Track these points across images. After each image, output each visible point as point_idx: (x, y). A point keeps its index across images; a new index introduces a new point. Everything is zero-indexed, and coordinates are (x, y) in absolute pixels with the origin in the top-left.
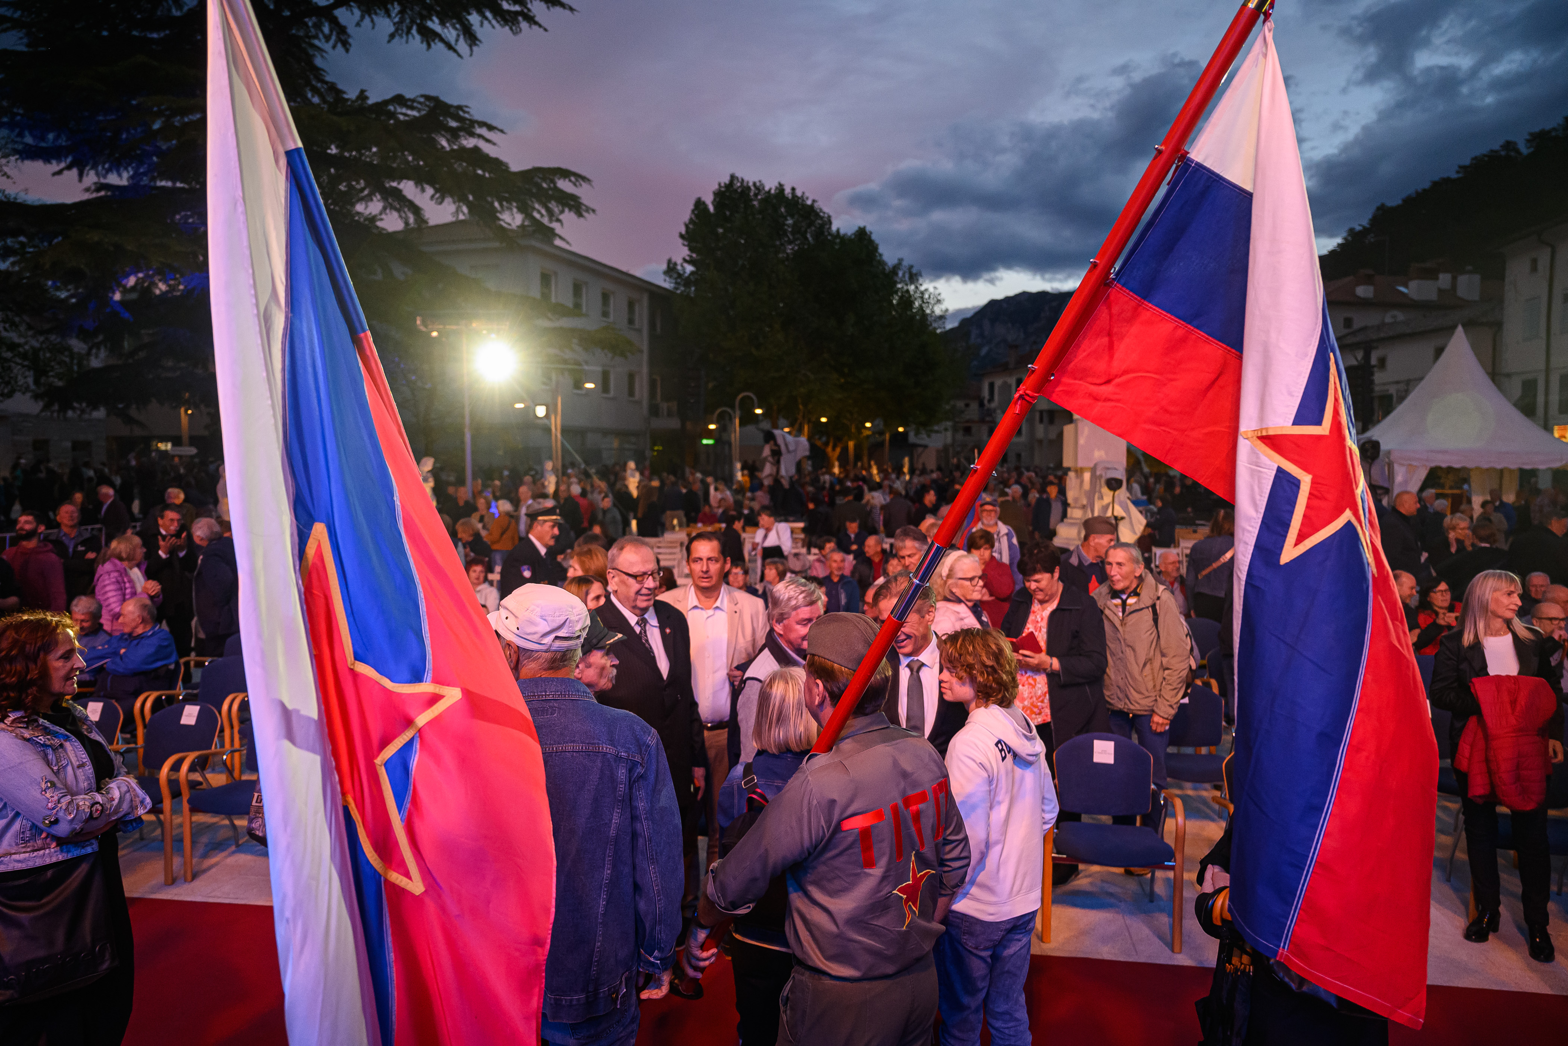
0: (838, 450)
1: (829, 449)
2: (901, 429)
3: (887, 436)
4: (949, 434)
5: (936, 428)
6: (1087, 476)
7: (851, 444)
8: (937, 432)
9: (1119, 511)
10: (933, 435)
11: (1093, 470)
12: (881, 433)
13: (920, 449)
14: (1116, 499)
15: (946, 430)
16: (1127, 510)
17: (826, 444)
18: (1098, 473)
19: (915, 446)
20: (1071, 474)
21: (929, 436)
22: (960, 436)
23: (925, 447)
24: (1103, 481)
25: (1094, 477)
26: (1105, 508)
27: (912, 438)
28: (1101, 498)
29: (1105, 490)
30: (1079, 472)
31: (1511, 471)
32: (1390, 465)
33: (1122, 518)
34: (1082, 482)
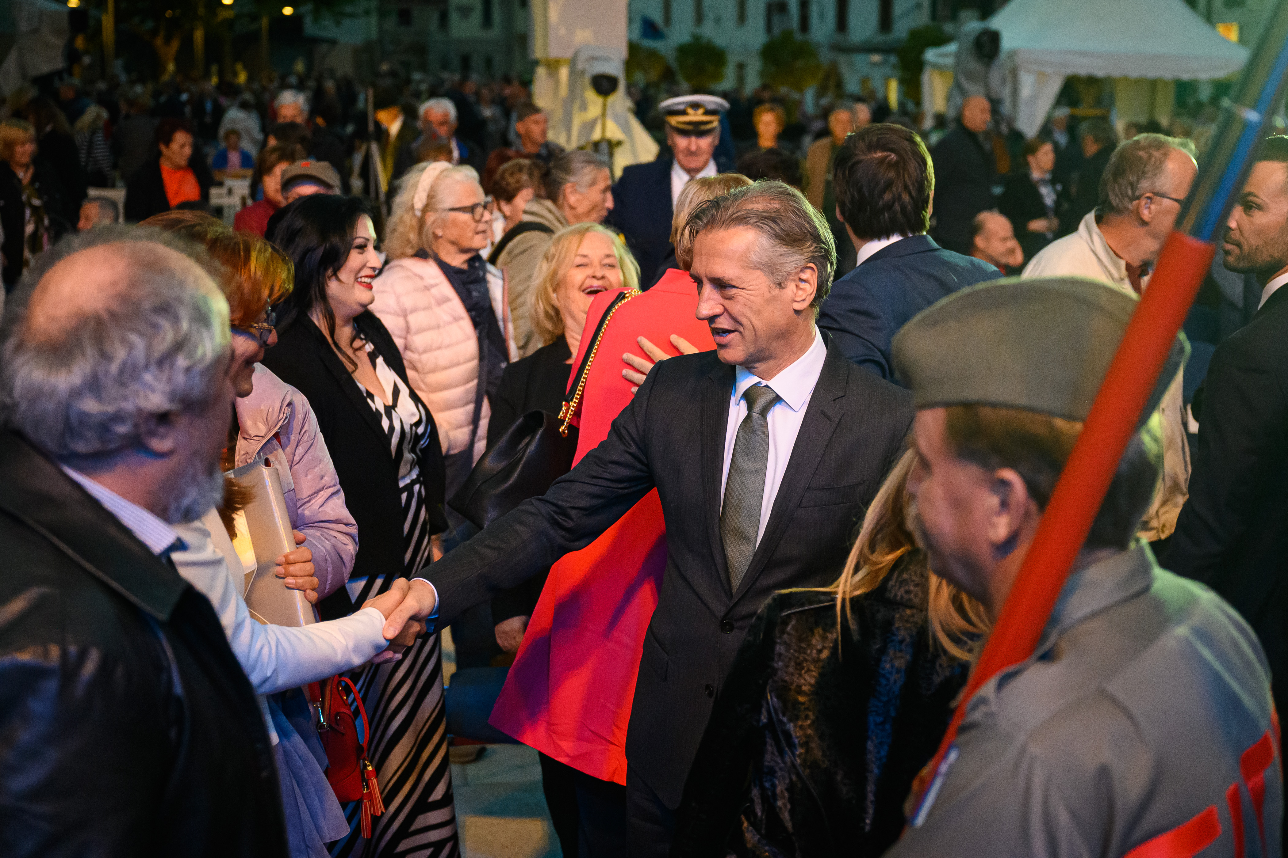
0: (175, 45)
1: (159, 41)
2: (288, 11)
3: (265, 22)
4: (374, 20)
5: (349, 9)
6: (564, 73)
7: (199, 35)
8: (352, 16)
9: (613, 132)
10: (347, 22)
11: (572, 63)
12: (254, 18)
13: (324, 47)
14: (609, 111)
15: (367, 13)
16: (626, 128)
17: (154, 32)
18: (580, 66)
19: (315, 41)
20: (541, 72)
21: (338, 23)
22: (391, 23)
23: (333, 42)
24: (587, 80)
25: (575, 74)
26: (590, 126)
27: (310, 28)
28: (584, 107)
29: (591, 95)
30: (553, 66)
31: (1166, 83)
32: (1014, 72)
33: (619, 143)
34: (557, 83)
